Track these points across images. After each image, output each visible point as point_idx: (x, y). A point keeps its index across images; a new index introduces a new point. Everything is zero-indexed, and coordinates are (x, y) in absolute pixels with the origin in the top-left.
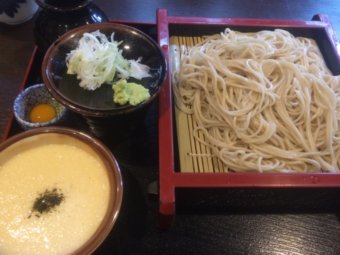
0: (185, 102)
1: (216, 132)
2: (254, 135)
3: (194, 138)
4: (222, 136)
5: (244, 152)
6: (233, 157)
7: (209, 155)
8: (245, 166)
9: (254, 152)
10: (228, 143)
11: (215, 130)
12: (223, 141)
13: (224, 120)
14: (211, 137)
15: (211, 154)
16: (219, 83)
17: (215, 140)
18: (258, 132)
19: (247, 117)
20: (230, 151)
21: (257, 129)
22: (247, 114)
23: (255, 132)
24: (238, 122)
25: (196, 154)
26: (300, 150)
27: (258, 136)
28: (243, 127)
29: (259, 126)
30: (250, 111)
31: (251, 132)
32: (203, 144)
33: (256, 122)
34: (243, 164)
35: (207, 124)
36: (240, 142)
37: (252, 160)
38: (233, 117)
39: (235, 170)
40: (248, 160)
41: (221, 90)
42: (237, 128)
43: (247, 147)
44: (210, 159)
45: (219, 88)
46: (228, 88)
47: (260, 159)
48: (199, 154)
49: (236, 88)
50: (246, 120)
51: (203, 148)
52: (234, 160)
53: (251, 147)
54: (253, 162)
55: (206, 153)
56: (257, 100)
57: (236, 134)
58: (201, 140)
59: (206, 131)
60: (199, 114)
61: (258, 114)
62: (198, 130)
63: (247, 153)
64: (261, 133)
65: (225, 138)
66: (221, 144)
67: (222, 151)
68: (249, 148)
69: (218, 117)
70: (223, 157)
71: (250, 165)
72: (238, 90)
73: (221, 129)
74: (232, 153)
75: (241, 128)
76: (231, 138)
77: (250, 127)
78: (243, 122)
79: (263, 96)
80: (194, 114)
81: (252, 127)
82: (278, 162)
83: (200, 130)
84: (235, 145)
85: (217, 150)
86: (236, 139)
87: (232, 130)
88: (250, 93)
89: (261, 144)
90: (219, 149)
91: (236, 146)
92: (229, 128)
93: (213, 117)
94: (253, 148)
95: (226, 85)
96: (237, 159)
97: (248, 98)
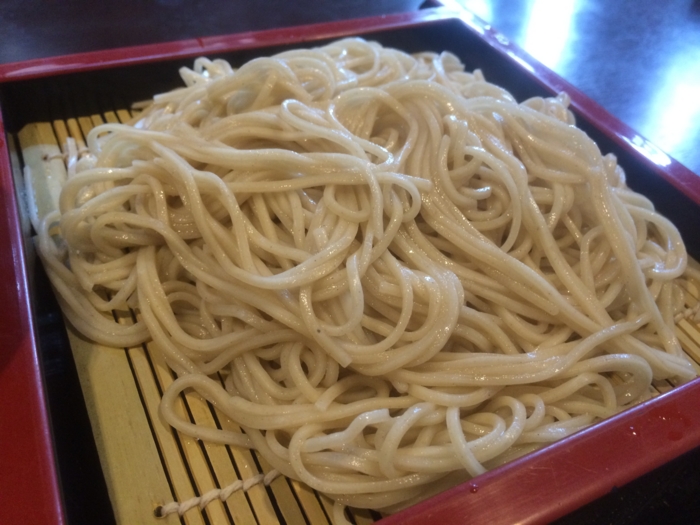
0: (106, 306)
1: (251, 376)
2: (393, 335)
3: (174, 432)
4: (282, 384)
5: (385, 412)
6: (349, 452)
7: (250, 479)
8: (408, 473)
9: (421, 401)
10: (310, 402)
11: (247, 369)
12: (290, 402)
13: (267, 317)
14: (240, 403)
15: (260, 470)
16: (209, 199)
17: (258, 409)
18: (404, 320)
19: (345, 278)
20: (329, 432)
21: (399, 310)
22: (343, 265)
23: (394, 324)
24: (321, 307)
25: (194, 500)
26: (564, 335)
27: (411, 335)
28: (346, 320)
29: (400, 298)
30: (350, 251)
31: (381, 327)
32: (217, 444)
33: (384, 287)
34: (397, 468)
35: (208, 357)
36: (355, 383)
37: (426, 436)
38: (295, 293)
39: (374, 504)
40: (408, 441)
41: (227, 222)
42: (324, 331)
43: (385, 391)
44: (259, 497)
45: (214, 215)
46: (246, 205)
47: (453, 417)
48: (209, 494)
49: (275, 195)
50: (347, 291)
51: (219, 457)
52: (355, 463)
53: (401, 387)
54: (433, 443)
55: (239, 477)
56: (360, 209)
57: (328, 357)
58: (205, 429)
59: (214, 387)
60: (169, 335)
61: (380, 258)
62: (182, 395)
63: (395, 413)
64: (417, 322)
65: (294, 385)
66: (284, 417)
67: (297, 442)
68: (394, 393)
69: (242, 315)
70: (308, 467)
71: (425, 458)
72: (283, 201)
73: (269, 355)
74: (336, 436)
75: (337, 324)
76: (317, 377)
77: (372, 311)
78: (338, 299)
79: (376, 189)
80: (150, 339)
81: (378, 310)
82: (518, 407)
83: (191, 389)
84: (341, 400)
85: (277, 447)
86: (333, 373)
87: (308, 347)
88: (329, 195)
89: (432, 360)
90: (284, 438)
91: (345, 403)
92: (294, 342)
93: (225, 324)
94: (409, 385)
95: (237, 195)
96: (369, 453)
97: (327, 211)
